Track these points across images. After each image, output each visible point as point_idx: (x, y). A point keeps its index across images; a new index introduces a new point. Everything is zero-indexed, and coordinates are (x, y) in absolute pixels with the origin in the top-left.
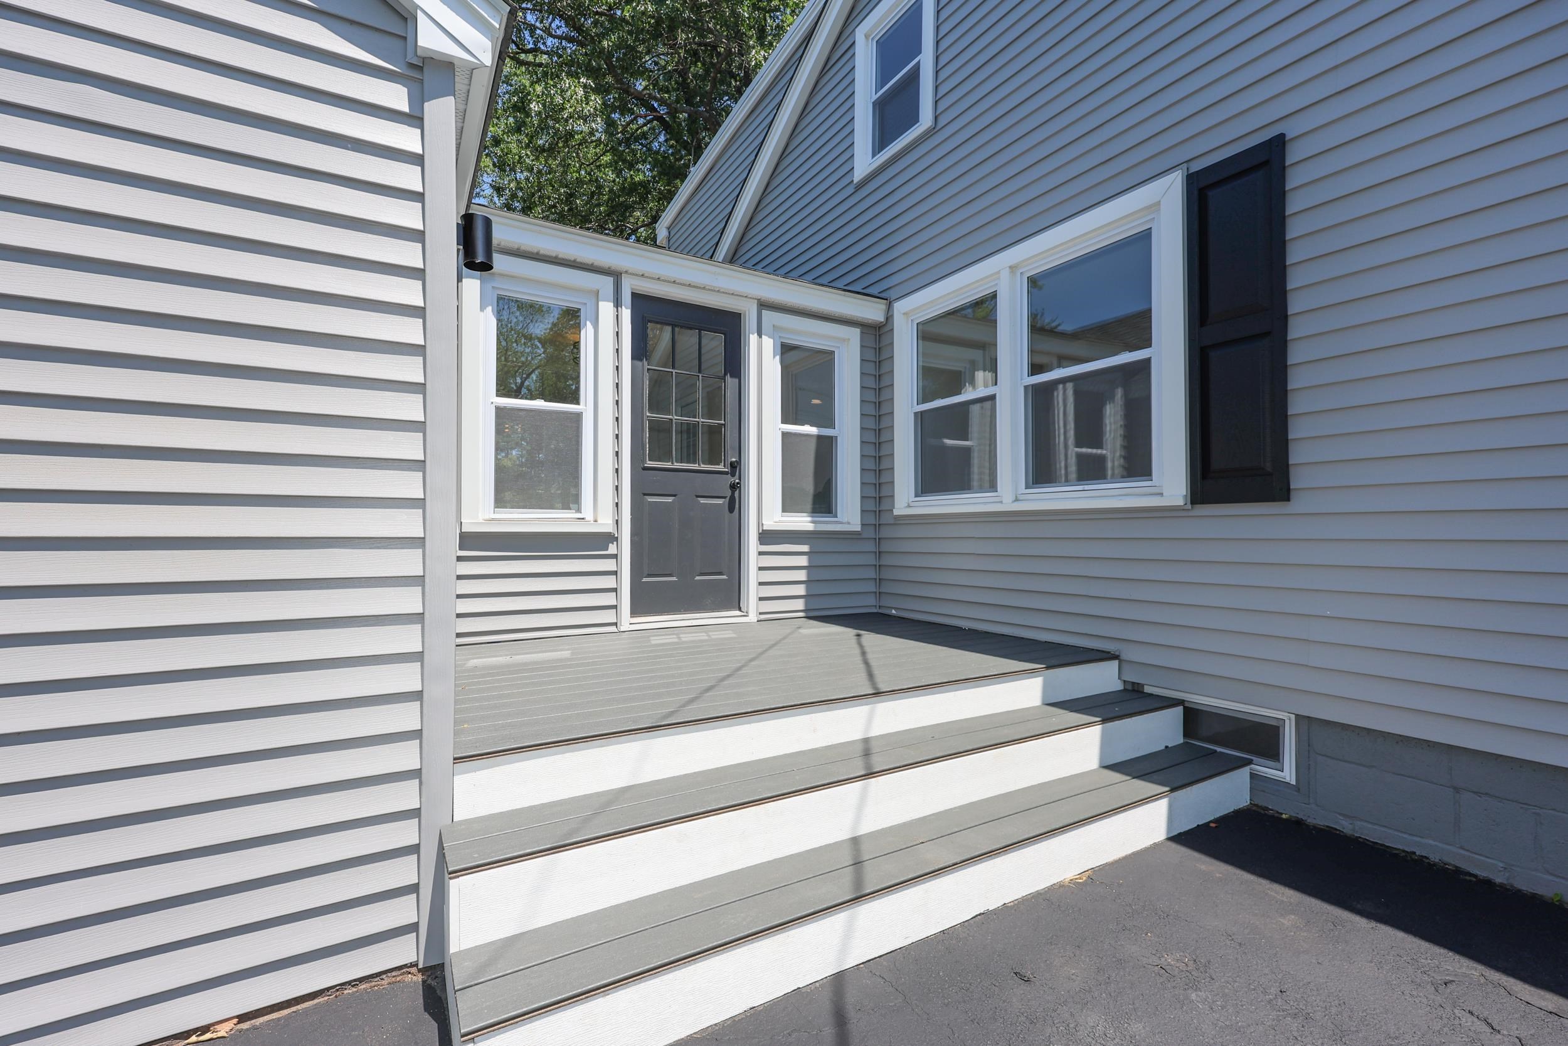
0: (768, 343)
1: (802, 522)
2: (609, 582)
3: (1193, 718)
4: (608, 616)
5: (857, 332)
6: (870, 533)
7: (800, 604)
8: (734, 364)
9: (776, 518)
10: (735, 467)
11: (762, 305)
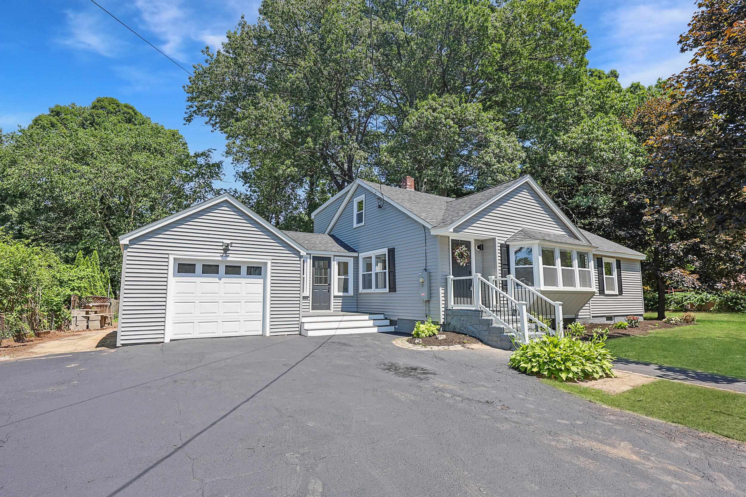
0: (335, 262)
1: (341, 294)
2: (308, 304)
3: (391, 321)
4: (308, 310)
5: (353, 258)
6: (355, 296)
7: (340, 309)
8: (329, 266)
9: (337, 293)
10: (329, 284)
11: (335, 256)
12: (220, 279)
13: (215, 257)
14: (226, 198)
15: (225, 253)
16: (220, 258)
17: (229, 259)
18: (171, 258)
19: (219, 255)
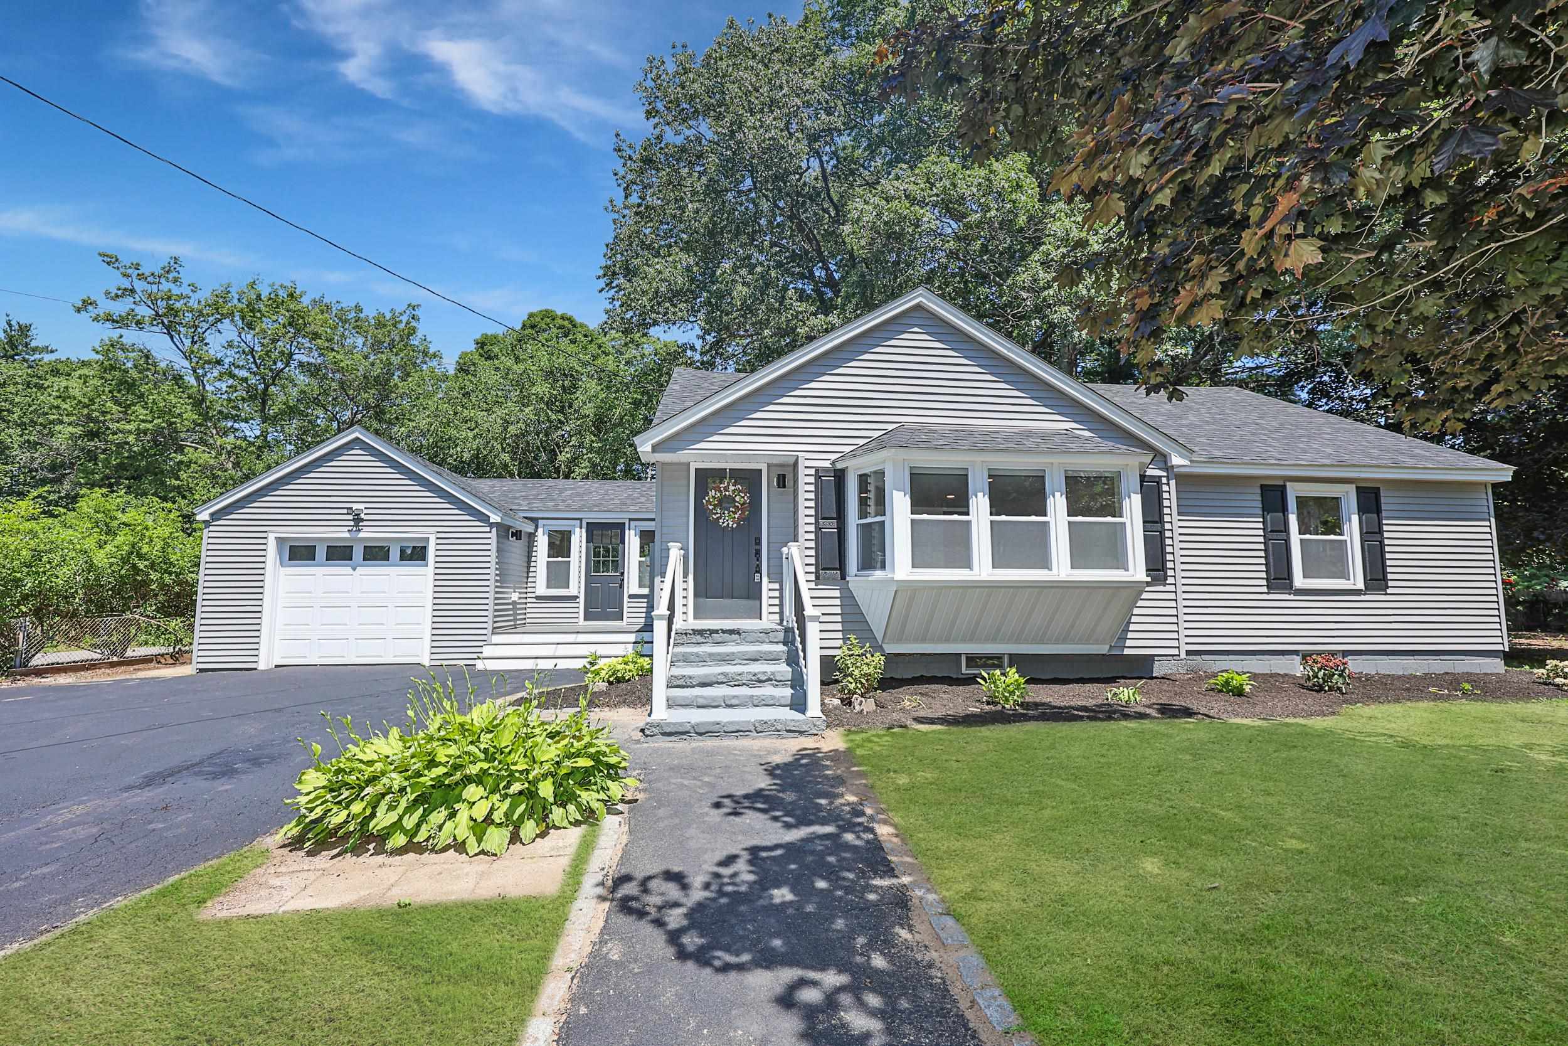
0: (632, 532)
2: (577, 610)
4: (575, 620)
8: (623, 540)
9: (636, 589)
10: (622, 574)
11: (630, 520)
12: (354, 569)
13: (341, 534)
14: (357, 434)
15: (356, 525)
16: (347, 535)
17: (361, 535)
18: (271, 538)
19: (346, 529)
